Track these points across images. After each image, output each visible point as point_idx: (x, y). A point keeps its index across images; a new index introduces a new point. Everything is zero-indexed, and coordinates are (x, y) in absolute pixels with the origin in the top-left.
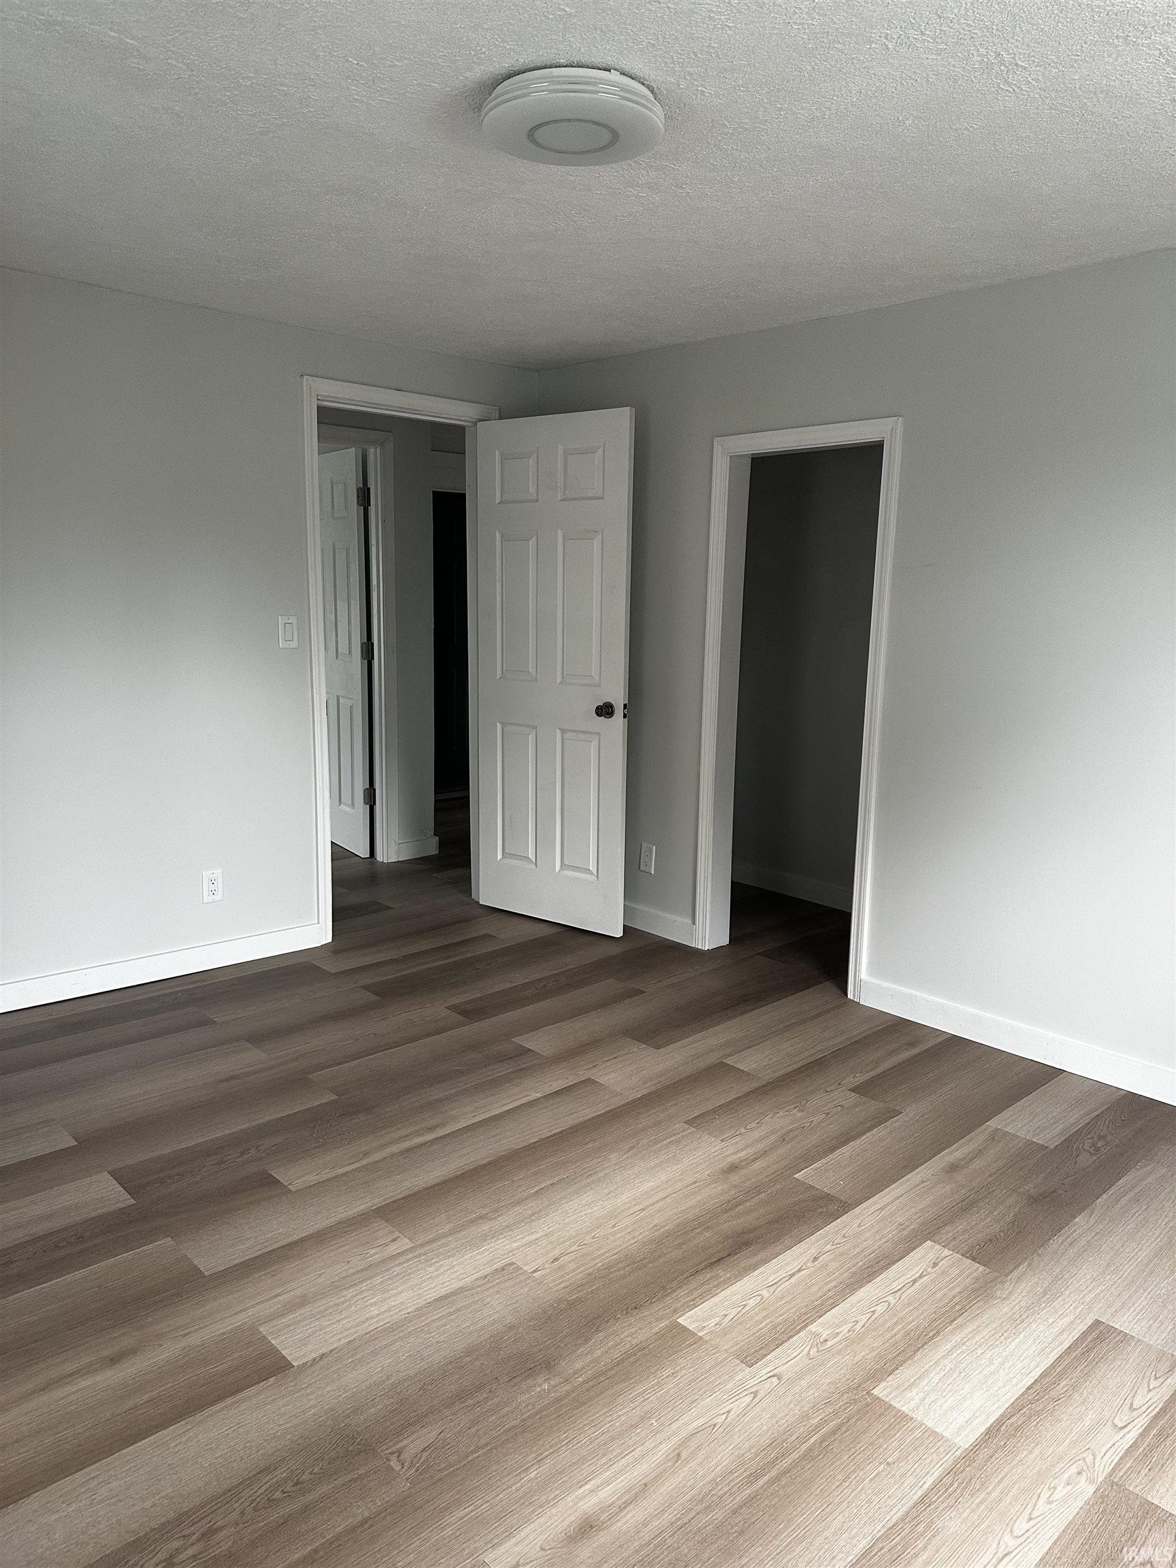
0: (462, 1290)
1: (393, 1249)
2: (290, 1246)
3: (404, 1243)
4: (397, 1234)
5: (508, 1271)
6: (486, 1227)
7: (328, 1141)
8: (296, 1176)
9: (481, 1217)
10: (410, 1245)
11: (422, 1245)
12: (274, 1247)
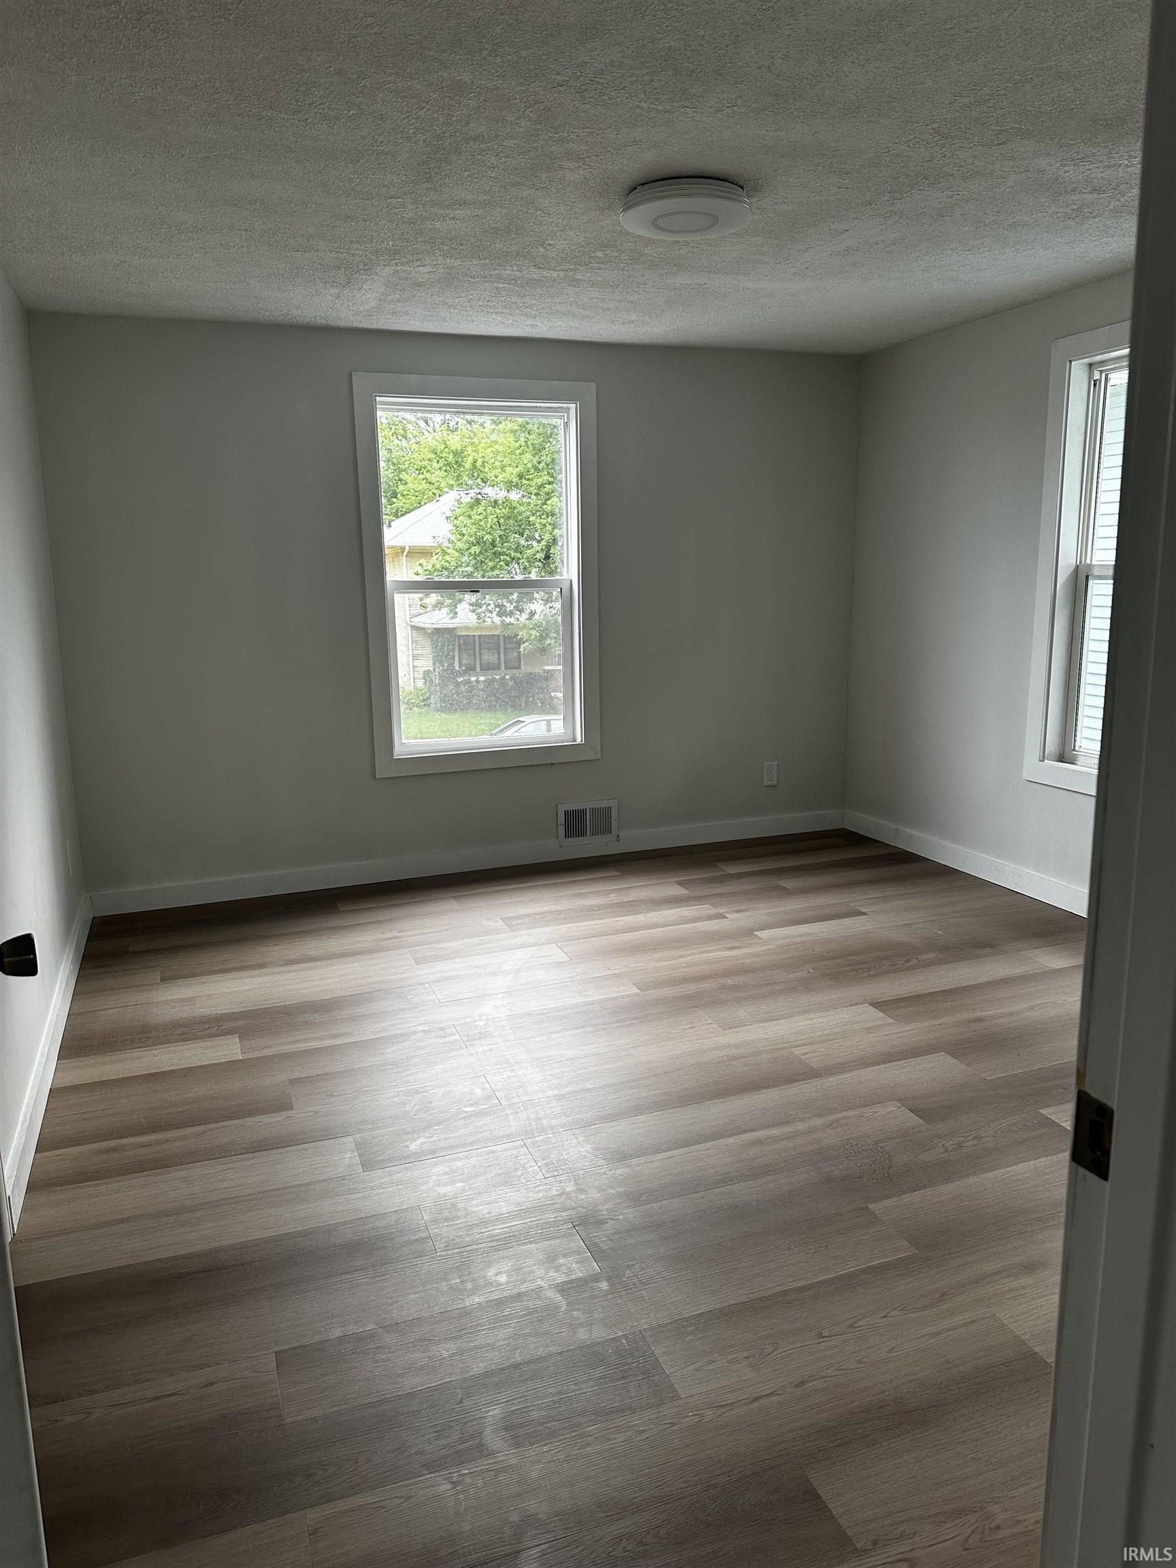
0: (762, 1022)
1: (805, 1049)
2: (883, 1062)
3: (797, 1051)
4: (803, 1057)
5: (727, 1027)
6: (735, 1052)
7: (872, 1147)
8: (896, 1116)
9: (735, 1059)
10: (793, 1050)
11: (785, 1048)
12: (897, 1063)
